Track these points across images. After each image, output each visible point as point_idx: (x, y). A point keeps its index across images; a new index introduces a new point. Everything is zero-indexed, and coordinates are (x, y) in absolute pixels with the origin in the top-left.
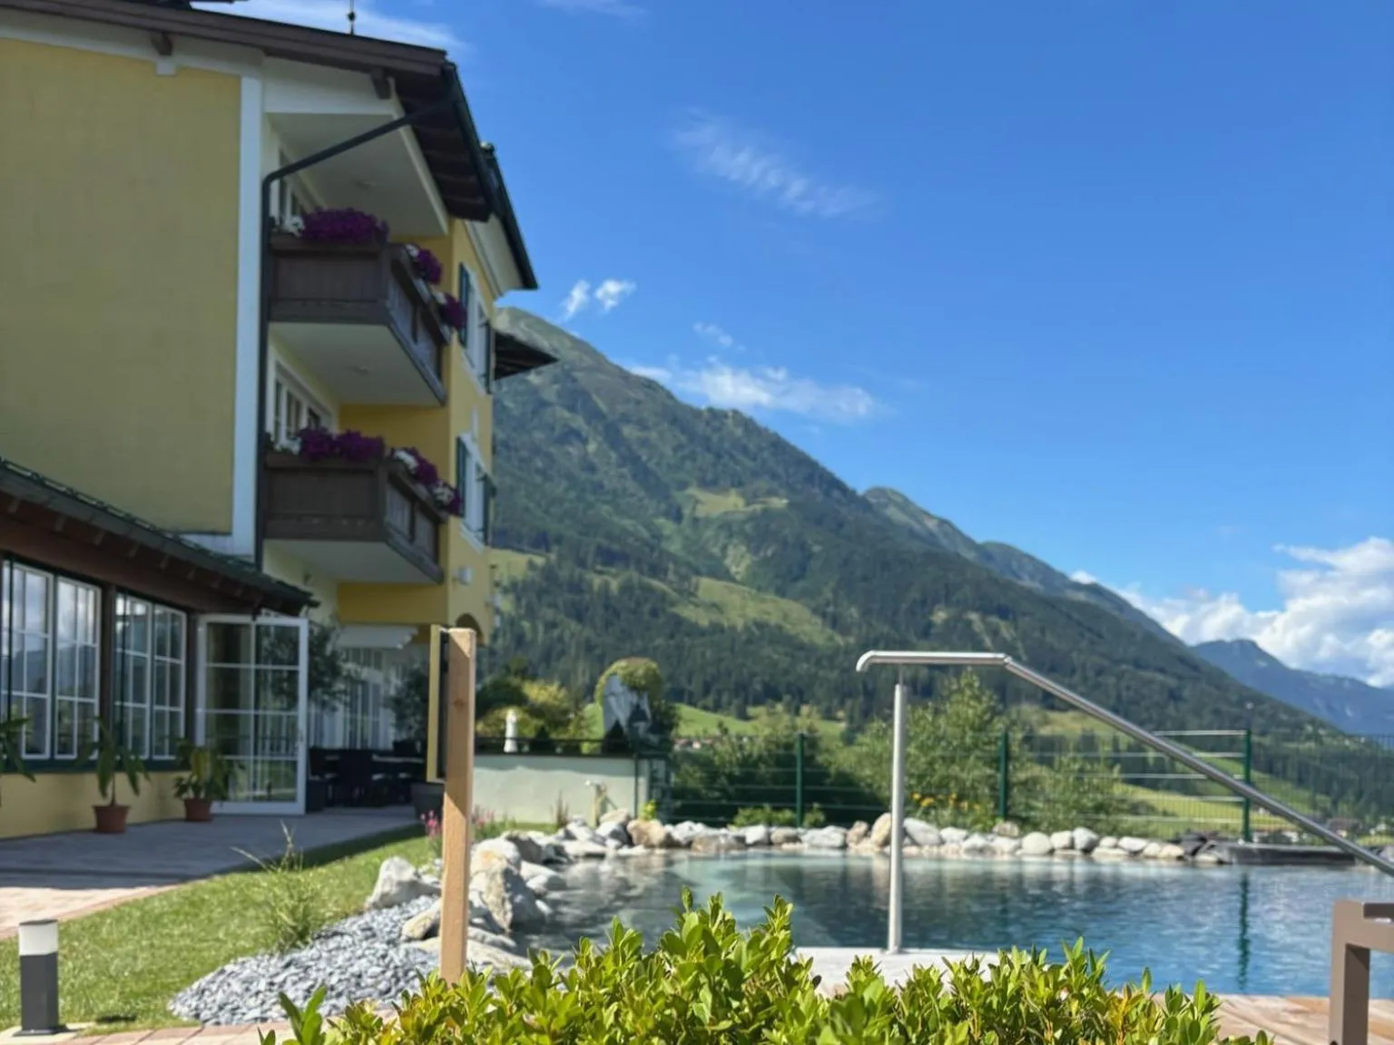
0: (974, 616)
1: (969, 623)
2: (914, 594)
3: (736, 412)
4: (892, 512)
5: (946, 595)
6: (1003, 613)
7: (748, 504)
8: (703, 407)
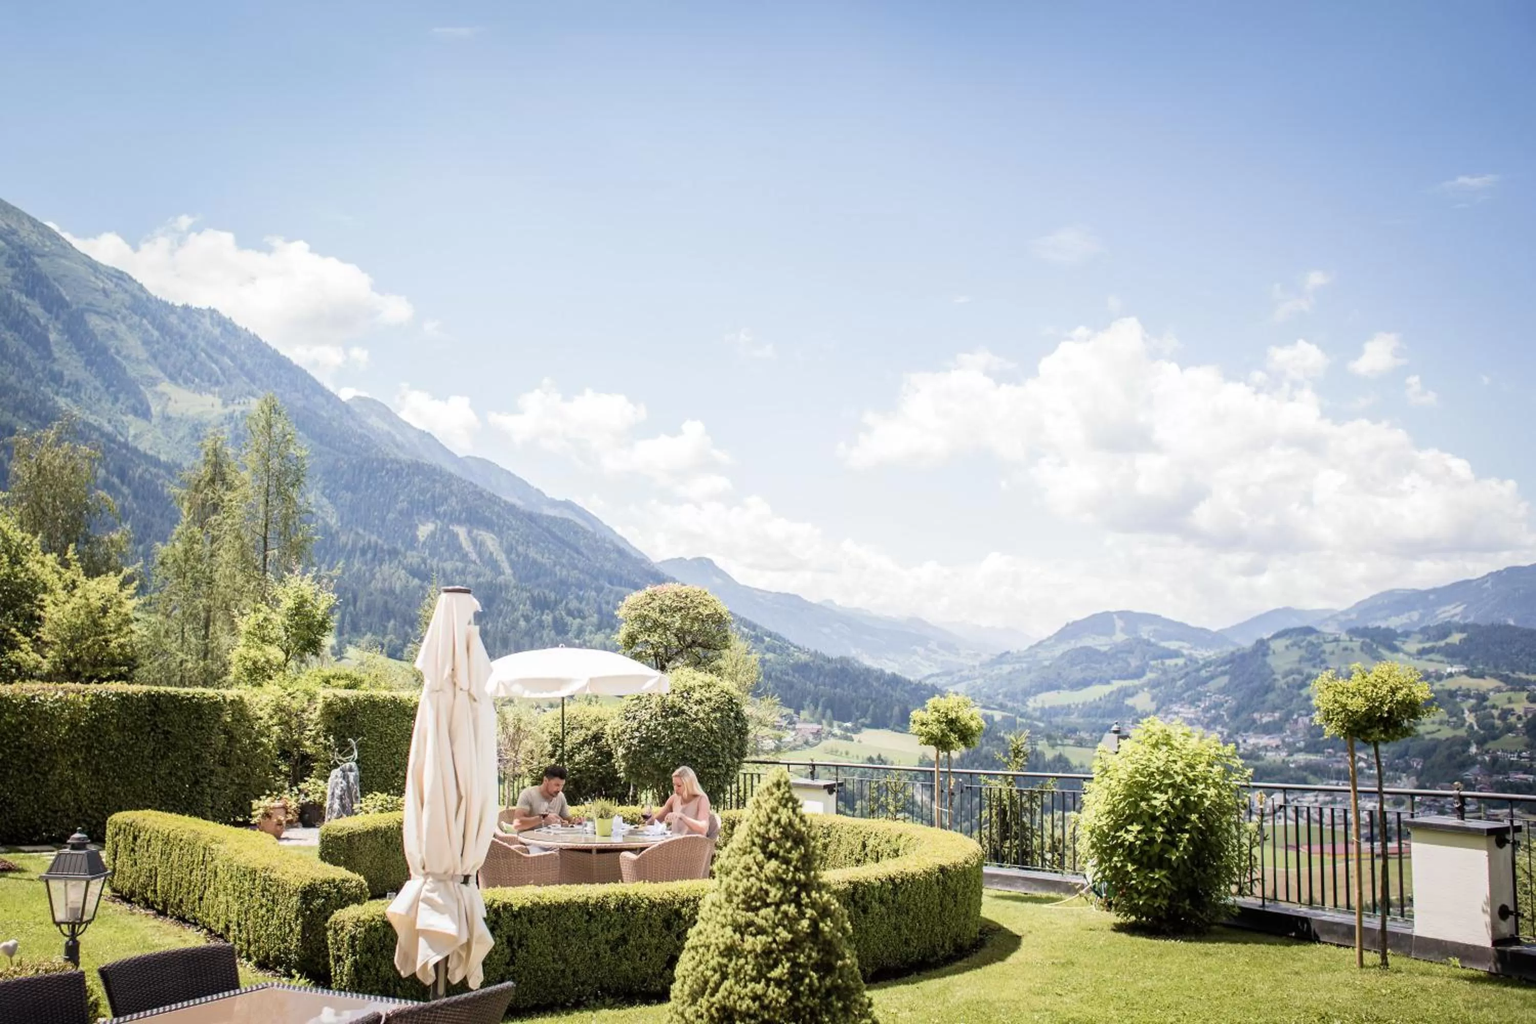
0: (461, 531)
1: (455, 536)
2: (402, 504)
3: (213, 312)
4: (374, 421)
5: (430, 508)
6: (489, 525)
7: (225, 405)
8: (179, 304)
